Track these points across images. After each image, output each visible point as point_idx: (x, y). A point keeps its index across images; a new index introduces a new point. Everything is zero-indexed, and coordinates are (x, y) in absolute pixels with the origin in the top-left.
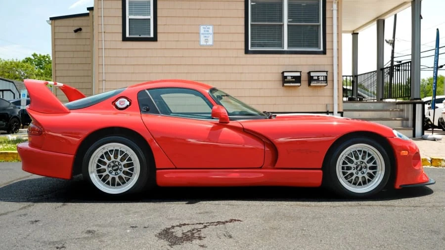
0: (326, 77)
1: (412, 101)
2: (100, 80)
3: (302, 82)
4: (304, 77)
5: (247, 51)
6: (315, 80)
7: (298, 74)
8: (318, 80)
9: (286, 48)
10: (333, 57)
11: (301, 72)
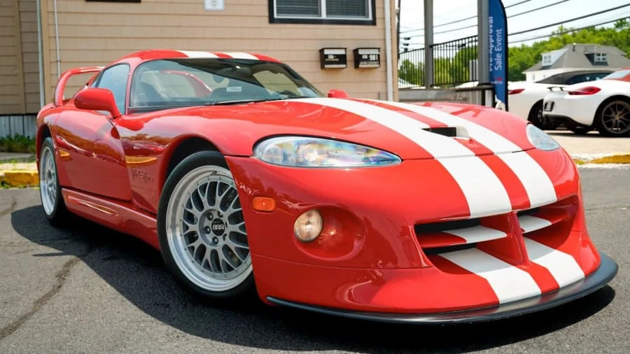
0: (379, 55)
1: (481, 87)
2: (52, 60)
3: (348, 63)
4: (350, 57)
5: (272, 20)
6: (365, 60)
7: (342, 52)
8: (368, 60)
9: (324, 16)
10: (384, 29)
11: (346, 49)
